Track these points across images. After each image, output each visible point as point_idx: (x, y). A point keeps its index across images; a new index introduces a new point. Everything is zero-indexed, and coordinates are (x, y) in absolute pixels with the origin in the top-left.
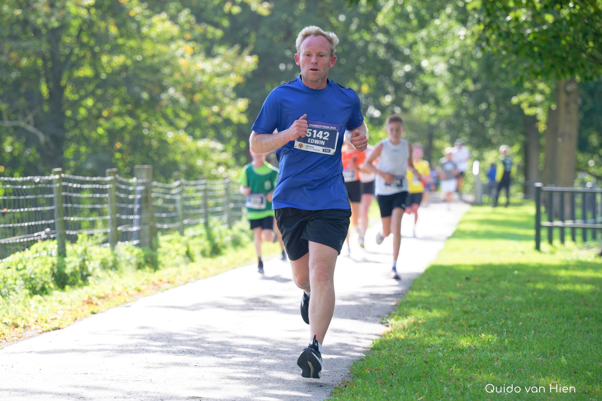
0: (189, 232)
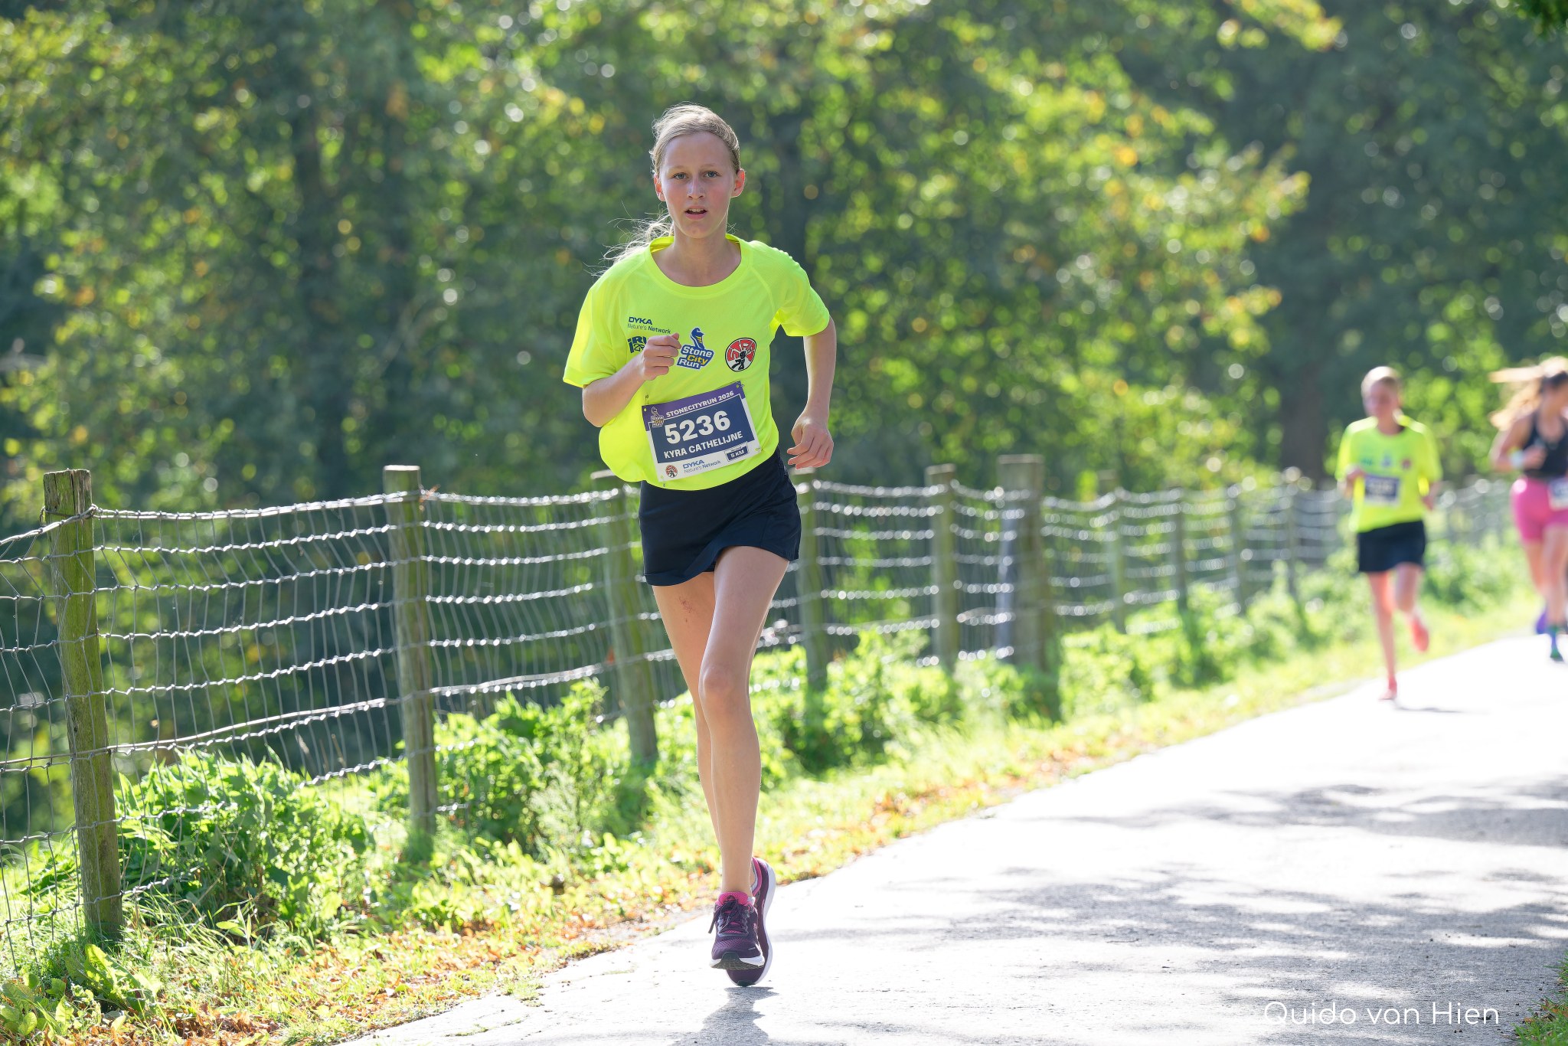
0: (1139, 624)
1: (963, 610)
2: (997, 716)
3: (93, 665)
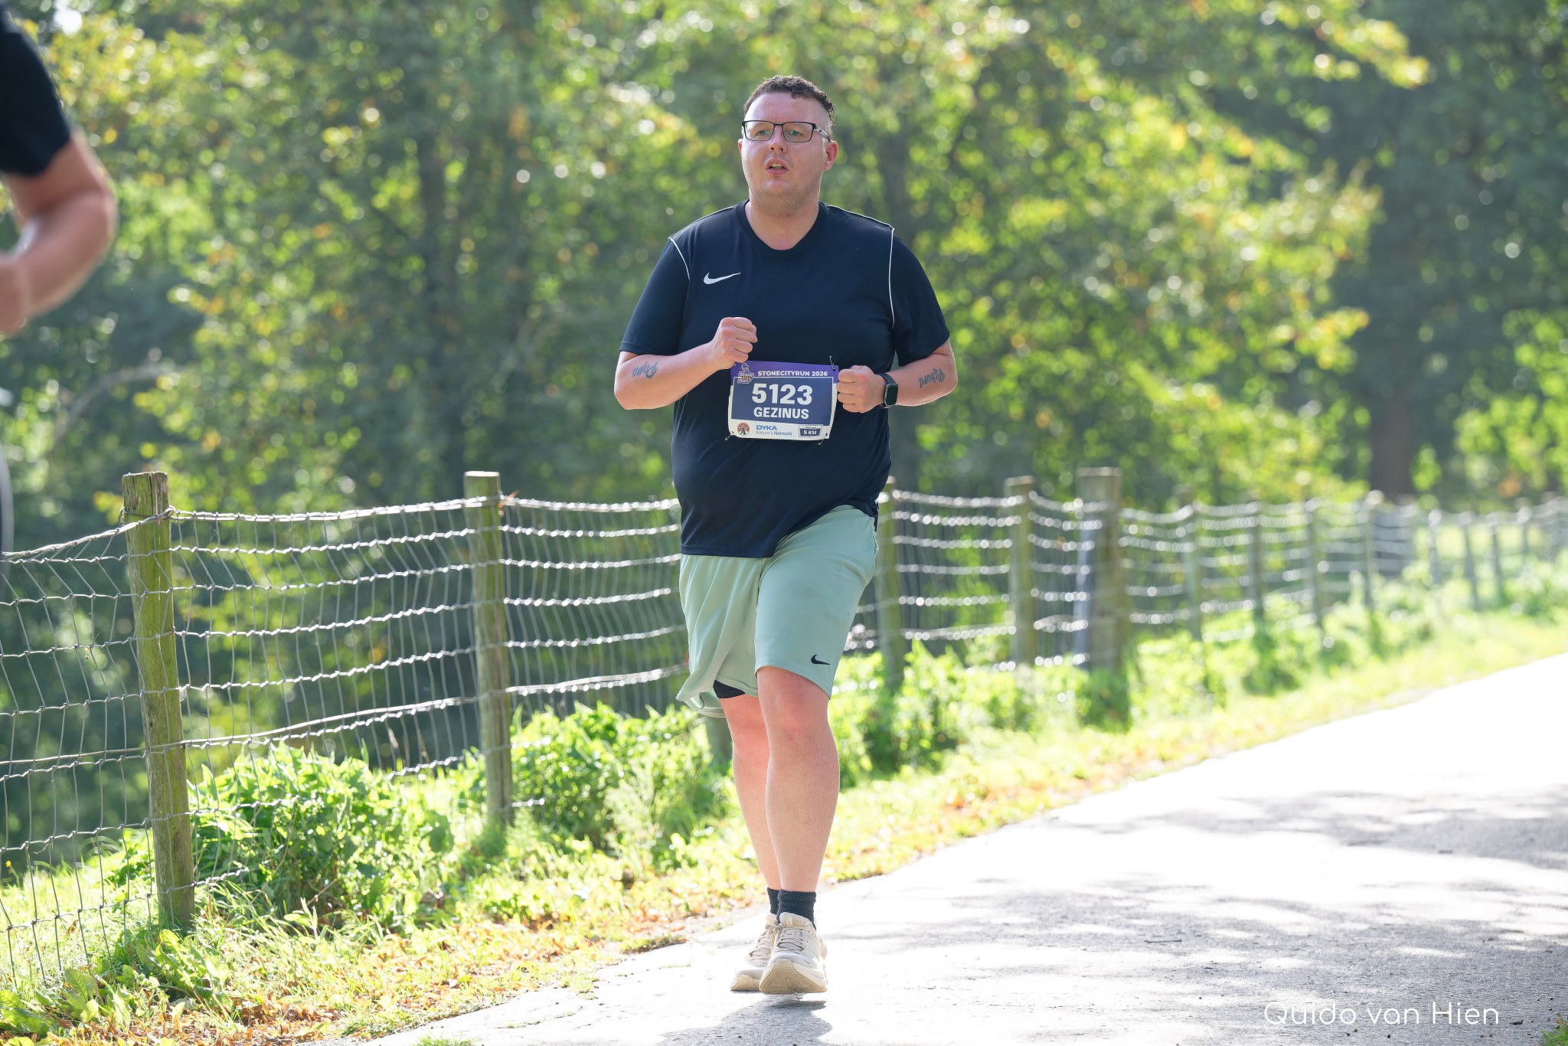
0: (1213, 632)
1: (1039, 617)
2: (1071, 720)
3: (168, 662)
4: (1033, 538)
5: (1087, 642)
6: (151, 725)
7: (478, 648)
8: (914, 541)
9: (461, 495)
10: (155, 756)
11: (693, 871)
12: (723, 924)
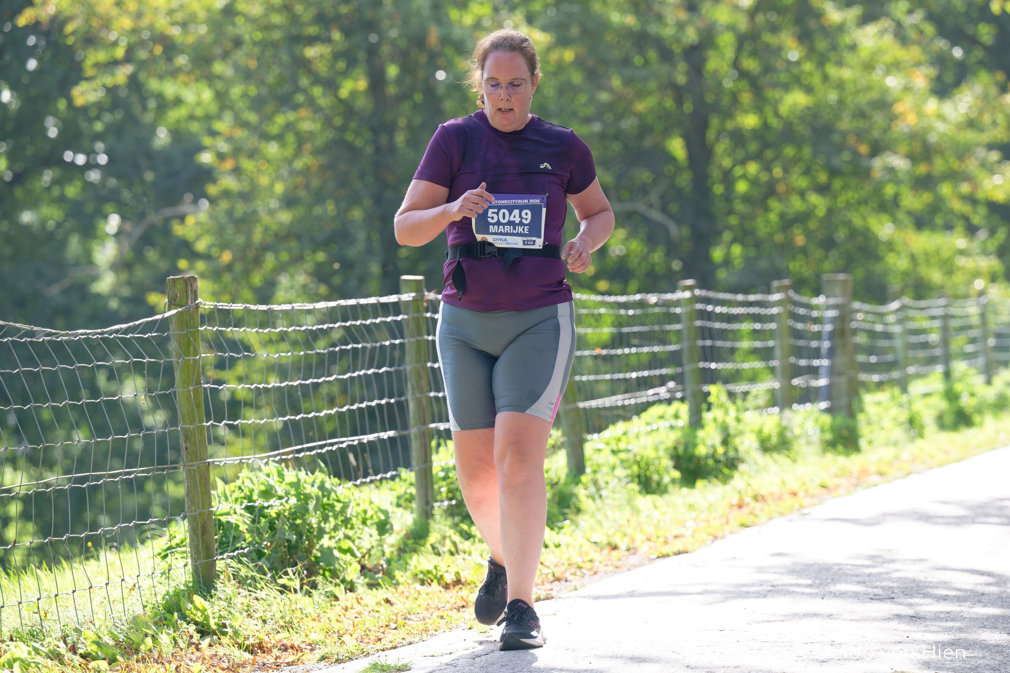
0: (917, 387)
1: (796, 377)
2: (816, 448)
3: (198, 406)
4: (791, 323)
5: (828, 393)
6: (186, 449)
7: (409, 397)
8: (709, 324)
9: (397, 291)
10: (189, 470)
11: (557, 550)
12: (578, 586)
